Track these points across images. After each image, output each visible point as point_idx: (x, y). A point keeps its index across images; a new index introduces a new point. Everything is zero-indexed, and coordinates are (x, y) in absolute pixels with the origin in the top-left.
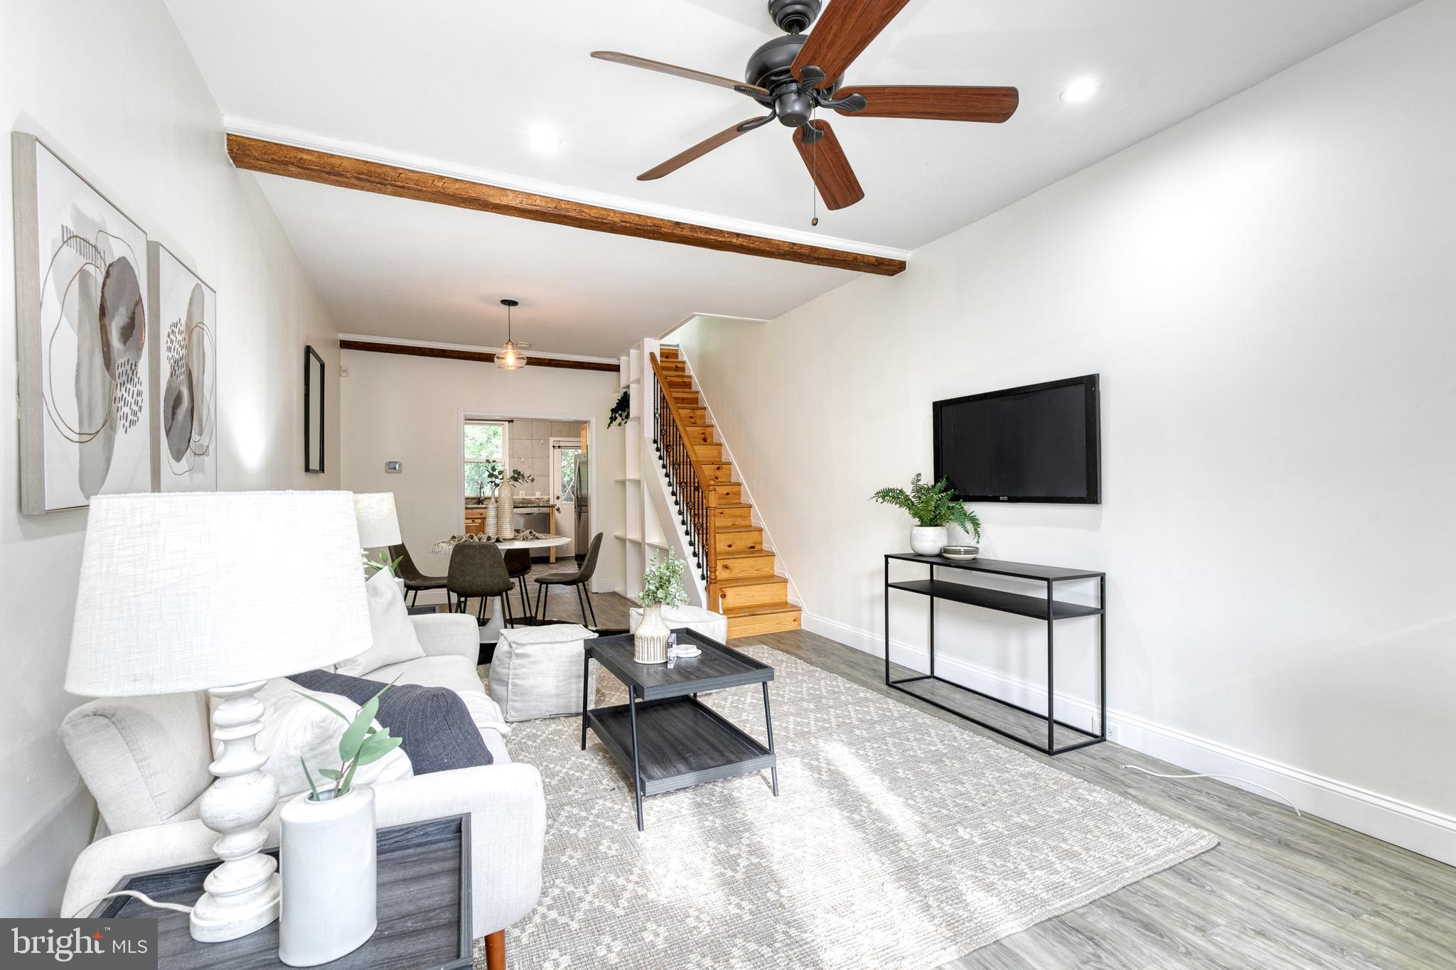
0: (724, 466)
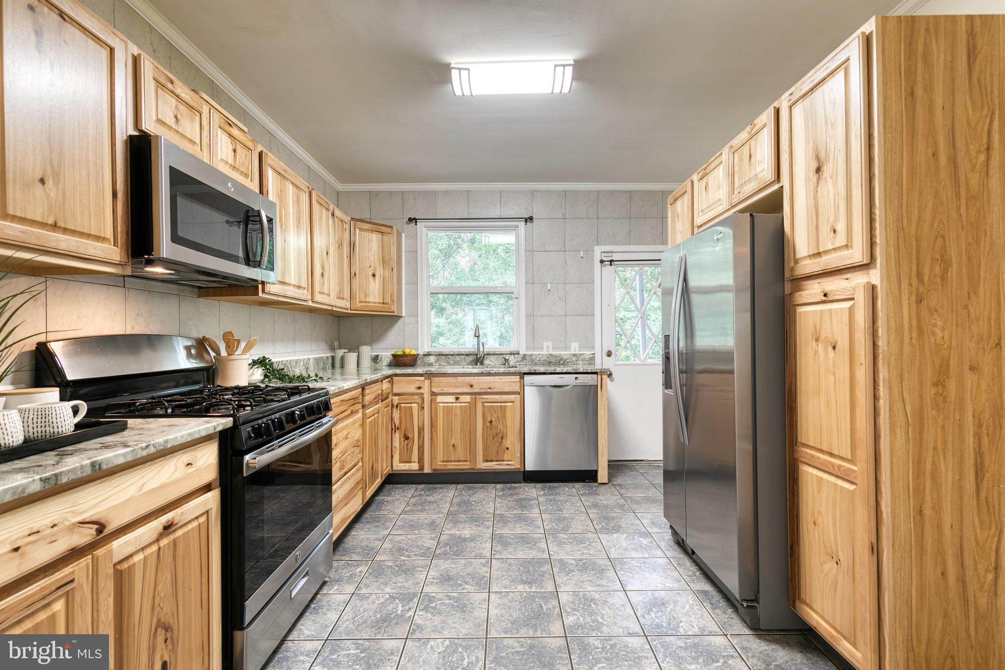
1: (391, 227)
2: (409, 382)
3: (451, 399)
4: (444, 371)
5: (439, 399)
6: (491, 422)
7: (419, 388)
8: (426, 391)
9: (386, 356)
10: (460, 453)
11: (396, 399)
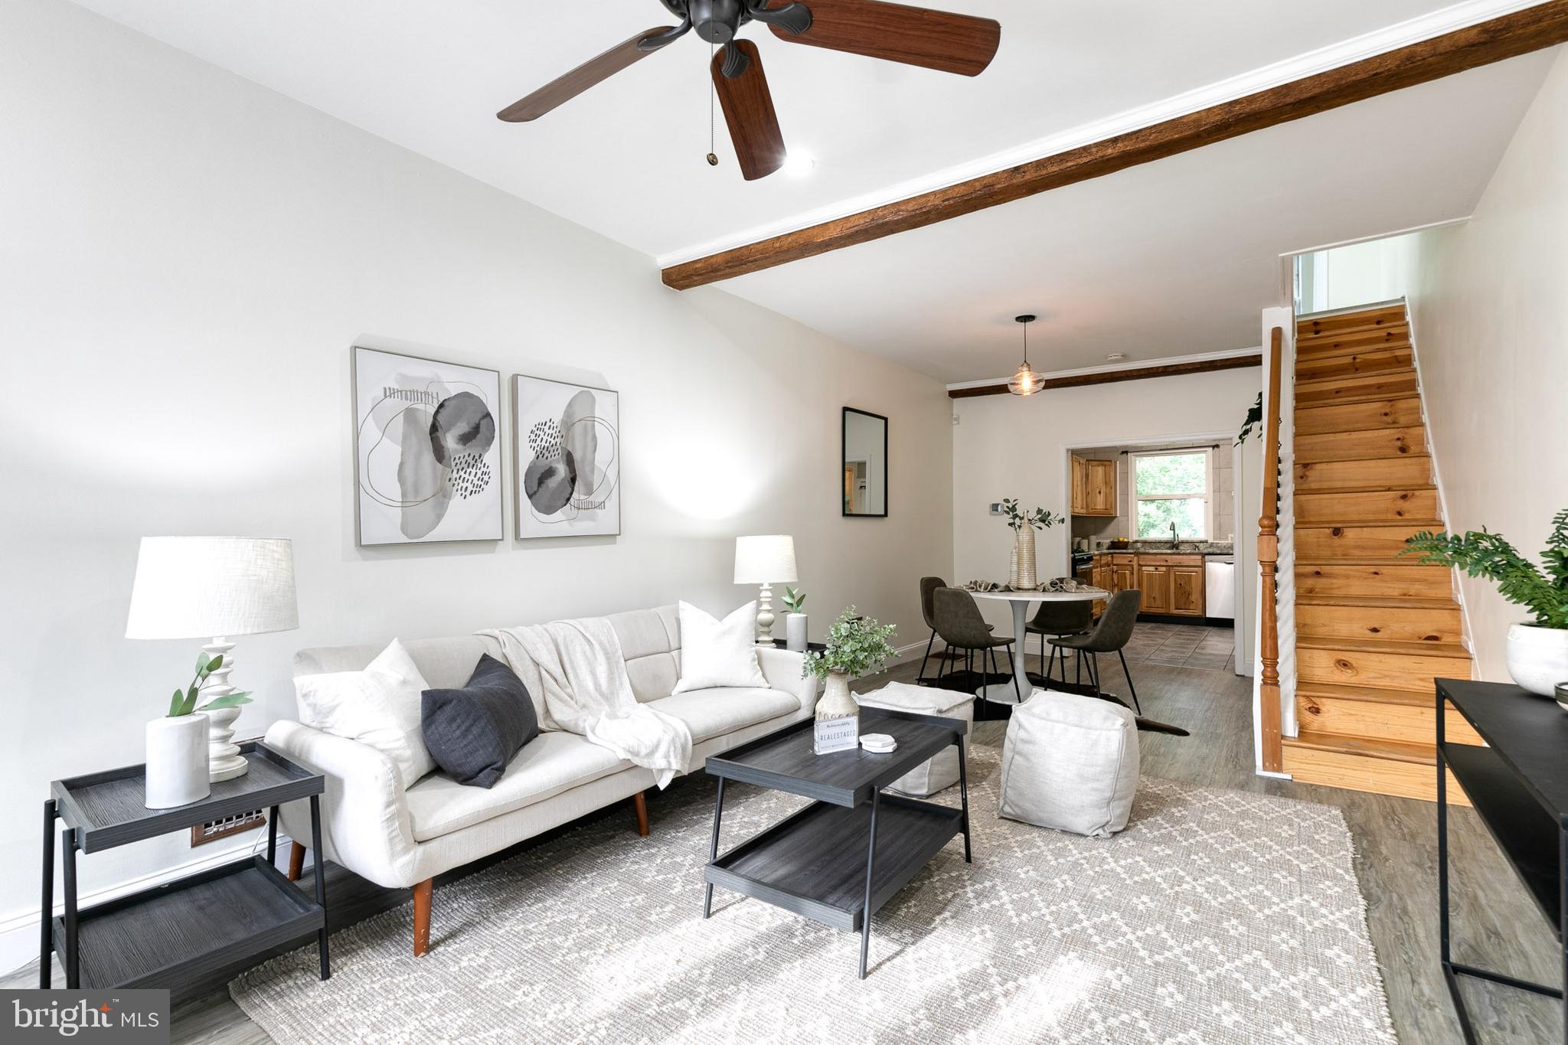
0: (1417, 493)
1: (1111, 461)
2: (1125, 558)
3: (1152, 569)
4: (1147, 551)
5: (1144, 568)
6: (1181, 584)
7: (1131, 561)
8: (1135, 563)
9: (1106, 542)
10: (1159, 603)
11: (1115, 567)
